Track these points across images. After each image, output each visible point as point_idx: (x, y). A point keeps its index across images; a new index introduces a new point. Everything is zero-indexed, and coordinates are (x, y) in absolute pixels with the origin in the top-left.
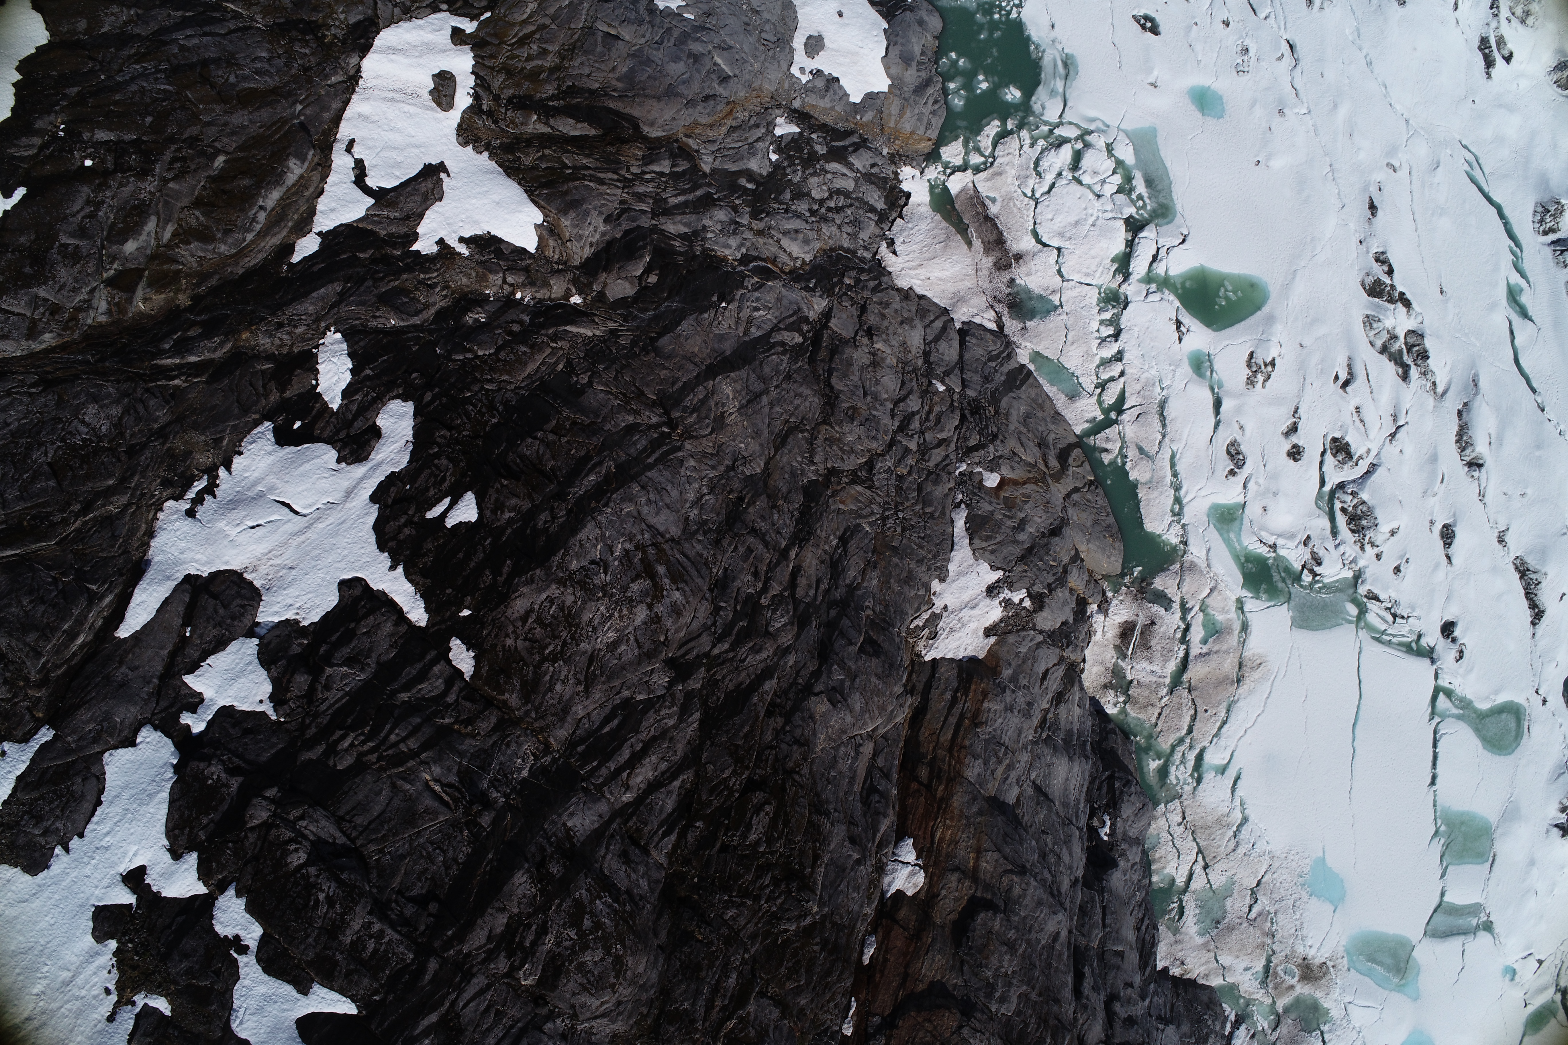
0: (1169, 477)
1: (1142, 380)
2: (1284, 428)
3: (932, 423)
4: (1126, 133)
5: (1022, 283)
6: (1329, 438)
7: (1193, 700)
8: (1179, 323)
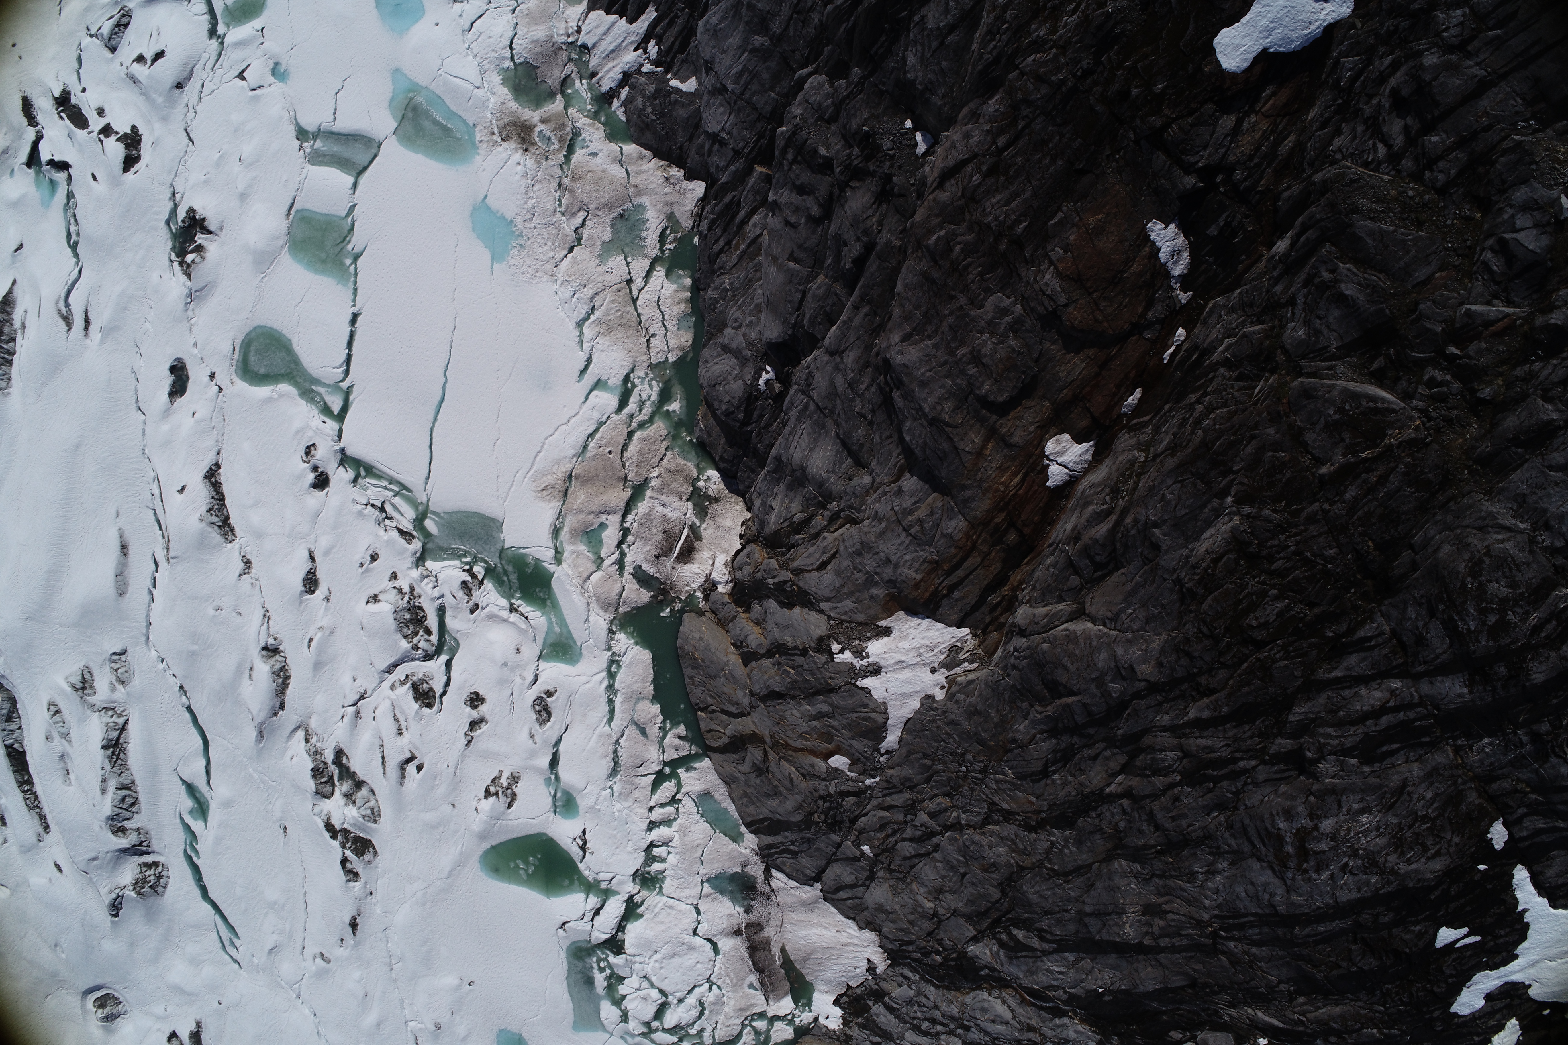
0: (618, 700)
1: (631, 800)
2: (484, 727)
3: (891, 826)
4: (604, 1028)
5: (737, 908)
6: (435, 708)
7: (624, 466)
8: (583, 848)
